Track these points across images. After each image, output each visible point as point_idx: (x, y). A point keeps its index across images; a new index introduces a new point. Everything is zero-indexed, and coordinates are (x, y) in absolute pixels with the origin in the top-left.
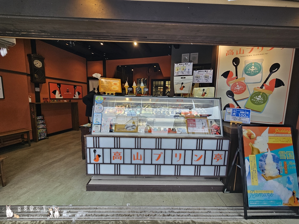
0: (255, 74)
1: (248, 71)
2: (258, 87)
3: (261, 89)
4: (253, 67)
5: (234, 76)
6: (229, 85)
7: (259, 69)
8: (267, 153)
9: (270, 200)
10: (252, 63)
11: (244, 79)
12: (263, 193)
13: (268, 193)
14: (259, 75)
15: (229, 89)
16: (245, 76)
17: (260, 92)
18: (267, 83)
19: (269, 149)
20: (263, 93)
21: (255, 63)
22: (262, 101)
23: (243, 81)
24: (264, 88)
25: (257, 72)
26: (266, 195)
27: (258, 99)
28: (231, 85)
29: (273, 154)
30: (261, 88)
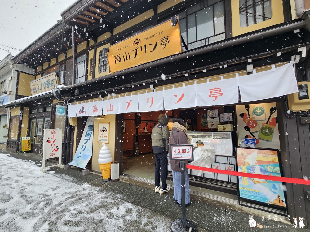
0: (261, 114)
1: (256, 113)
2: (264, 123)
3: (267, 125)
4: (258, 110)
5: (248, 116)
6: (245, 122)
7: (263, 112)
8: (256, 166)
9: (258, 197)
10: (257, 107)
11: (254, 118)
12: (252, 191)
13: (256, 192)
14: (264, 115)
15: (246, 125)
16: (254, 116)
17: (267, 127)
18: (270, 120)
19: (257, 164)
20: (269, 127)
21: (259, 107)
22: (270, 133)
23: (254, 119)
24: (269, 124)
25: (262, 113)
26: (254, 193)
27: (266, 132)
28: (247, 122)
29: (261, 167)
30: (267, 123)
